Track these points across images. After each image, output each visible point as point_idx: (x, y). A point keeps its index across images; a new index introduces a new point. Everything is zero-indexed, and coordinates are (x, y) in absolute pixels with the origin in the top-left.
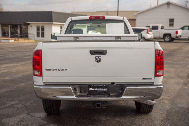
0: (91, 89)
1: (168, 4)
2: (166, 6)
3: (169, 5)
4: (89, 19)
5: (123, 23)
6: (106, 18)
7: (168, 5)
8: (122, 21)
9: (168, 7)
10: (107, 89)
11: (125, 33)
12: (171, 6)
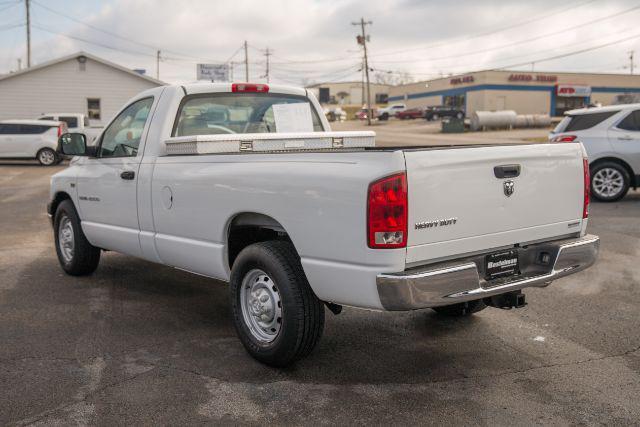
0: (491, 265)
1: (82, 59)
2: (77, 65)
3: (84, 62)
4: (230, 90)
5: (308, 104)
6: (270, 91)
7: (80, 62)
8: (305, 99)
9: (83, 69)
10: (515, 260)
11: (315, 130)
12: (88, 65)
